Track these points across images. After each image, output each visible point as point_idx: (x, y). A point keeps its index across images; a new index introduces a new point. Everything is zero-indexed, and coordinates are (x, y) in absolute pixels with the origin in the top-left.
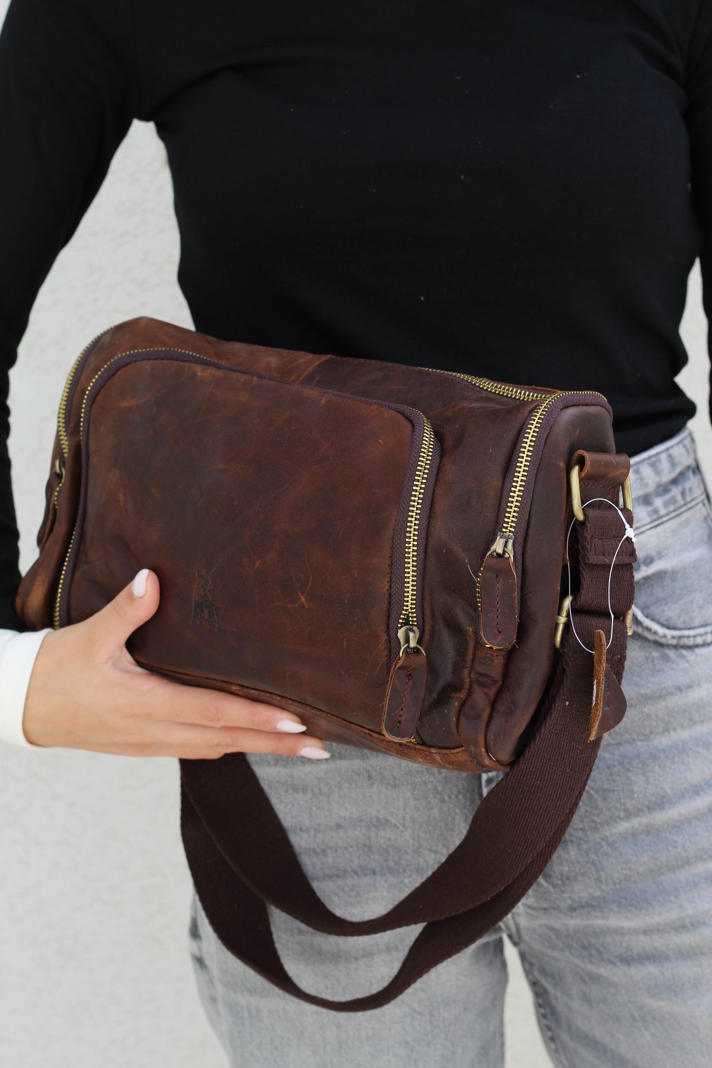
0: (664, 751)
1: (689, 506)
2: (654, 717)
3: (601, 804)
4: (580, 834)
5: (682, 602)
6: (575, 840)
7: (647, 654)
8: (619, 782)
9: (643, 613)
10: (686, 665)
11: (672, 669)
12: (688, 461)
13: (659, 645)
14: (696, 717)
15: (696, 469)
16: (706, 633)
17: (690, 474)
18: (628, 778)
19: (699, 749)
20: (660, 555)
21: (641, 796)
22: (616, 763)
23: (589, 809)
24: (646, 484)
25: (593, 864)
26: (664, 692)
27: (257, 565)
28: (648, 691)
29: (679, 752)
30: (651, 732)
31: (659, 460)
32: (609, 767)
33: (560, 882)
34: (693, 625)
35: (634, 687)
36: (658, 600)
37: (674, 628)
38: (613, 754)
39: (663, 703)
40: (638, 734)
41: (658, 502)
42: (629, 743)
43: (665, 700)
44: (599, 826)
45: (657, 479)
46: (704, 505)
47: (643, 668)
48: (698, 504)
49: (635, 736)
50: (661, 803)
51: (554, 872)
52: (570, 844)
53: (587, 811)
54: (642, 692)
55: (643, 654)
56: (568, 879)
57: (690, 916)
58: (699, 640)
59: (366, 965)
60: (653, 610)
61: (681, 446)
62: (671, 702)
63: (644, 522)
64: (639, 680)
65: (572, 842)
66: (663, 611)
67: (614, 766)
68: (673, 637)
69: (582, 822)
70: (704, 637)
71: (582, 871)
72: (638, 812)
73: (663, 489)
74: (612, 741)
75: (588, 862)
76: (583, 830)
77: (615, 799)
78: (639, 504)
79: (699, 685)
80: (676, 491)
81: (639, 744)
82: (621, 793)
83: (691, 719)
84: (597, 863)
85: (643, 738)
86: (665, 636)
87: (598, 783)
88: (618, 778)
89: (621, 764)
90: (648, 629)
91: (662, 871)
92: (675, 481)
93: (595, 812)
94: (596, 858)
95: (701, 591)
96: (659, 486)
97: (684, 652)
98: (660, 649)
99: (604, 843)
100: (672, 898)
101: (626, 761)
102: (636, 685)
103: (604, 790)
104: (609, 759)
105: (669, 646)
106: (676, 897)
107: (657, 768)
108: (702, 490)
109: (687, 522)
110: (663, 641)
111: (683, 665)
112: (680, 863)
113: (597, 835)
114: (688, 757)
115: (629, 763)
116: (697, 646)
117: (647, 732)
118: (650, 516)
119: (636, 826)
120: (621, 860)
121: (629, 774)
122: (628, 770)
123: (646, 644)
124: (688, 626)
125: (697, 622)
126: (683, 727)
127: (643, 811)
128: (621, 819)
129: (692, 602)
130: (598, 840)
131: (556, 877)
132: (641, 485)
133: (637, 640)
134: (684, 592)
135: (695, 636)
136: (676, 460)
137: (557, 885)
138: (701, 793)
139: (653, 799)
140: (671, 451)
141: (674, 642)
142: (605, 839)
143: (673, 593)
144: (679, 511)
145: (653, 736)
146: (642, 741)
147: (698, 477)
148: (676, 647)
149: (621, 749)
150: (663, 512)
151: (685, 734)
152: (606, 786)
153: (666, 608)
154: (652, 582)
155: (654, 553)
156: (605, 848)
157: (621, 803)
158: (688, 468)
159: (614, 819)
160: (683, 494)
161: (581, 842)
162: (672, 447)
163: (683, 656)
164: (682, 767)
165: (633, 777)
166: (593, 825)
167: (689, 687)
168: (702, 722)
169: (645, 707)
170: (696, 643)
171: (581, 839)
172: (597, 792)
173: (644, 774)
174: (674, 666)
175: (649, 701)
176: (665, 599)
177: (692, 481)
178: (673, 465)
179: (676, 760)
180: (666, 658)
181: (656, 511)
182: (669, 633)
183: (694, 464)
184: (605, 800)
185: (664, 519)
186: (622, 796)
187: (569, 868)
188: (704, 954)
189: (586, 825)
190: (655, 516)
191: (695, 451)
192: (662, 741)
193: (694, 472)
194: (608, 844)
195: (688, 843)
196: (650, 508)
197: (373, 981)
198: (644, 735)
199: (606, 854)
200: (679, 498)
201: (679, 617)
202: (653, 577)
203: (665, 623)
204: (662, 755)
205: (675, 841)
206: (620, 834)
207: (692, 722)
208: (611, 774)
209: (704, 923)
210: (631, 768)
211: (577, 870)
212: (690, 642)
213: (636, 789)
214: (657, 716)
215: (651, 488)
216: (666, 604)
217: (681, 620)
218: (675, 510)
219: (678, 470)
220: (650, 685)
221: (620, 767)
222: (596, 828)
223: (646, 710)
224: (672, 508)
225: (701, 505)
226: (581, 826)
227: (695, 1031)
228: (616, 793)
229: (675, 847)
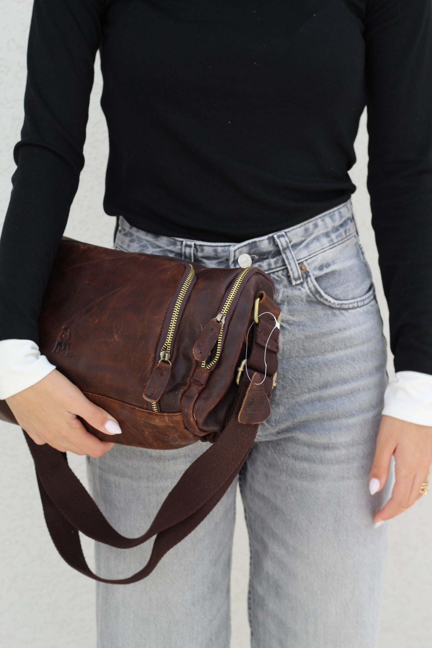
0: (331, 361)
1: (348, 238)
2: (327, 344)
3: (297, 385)
4: (286, 400)
5: (343, 287)
6: (283, 403)
7: (325, 312)
8: (307, 375)
9: (324, 291)
10: (344, 318)
11: (337, 320)
12: (349, 215)
13: (331, 308)
14: (348, 344)
15: (352, 219)
16: (354, 302)
17: (349, 221)
18: (311, 373)
19: (349, 361)
20: (334, 262)
21: (316, 382)
22: (306, 366)
23: (291, 388)
24: (328, 227)
25: (291, 415)
26: (333, 331)
27: (96, 322)
28: (325, 331)
29: (338, 362)
30: (325, 351)
31: (334, 215)
32: (303, 368)
33: (274, 424)
34: (348, 298)
35: (318, 329)
36: (332, 285)
37: (339, 300)
38: (305, 361)
39: (332, 337)
40: (318, 352)
41: (333, 236)
42: (314, 356)
43: (333, 335)
44: (295, 396)
45: (333, 224)
46: (355, 237)
47: (323, 319)
48: (352, 237)
49: (317, 353)
50: (325, 386)
51: (272, 419)
52: (281, 405)
53: (290, 389)
54: (322, 331)
55: (323, 312)
56: (279, 423)
57: (332, 444)
58: (351, 306)
59: (174, 464)
60: (329, 290)
61: (345, 207)
62: (336, 336)
63: (326, 246)
64: (320, 325)
65: (282, 404)
66: (334, 291)
67: (305, 367)
68: (338, 304)
69: (287, 394)
70: (353, 304)
71: (286, 418)
72: (314, 390)
73: (336, 229)
74: (305, 355)
75: (289, 414)
76: (287, 398)
77: (304, 383)
78: (324, 237)
79: (350, 328)
80: (342, 230)
81: (319, 356)
82: (307, 381)
83: (345, 345)
84: (293, 414)
85: (321, 354)
86: (334, 304)
87: (297, 375)
88: (307, 373)
89: (309, 366)
90: (326, 300)
91: (325, 419)
92: (342, 225)
93: (294, 389)
94: (292, 412)
95: (353, 281)
96: (334, 228)
97: (343, 311)
98: (332, 310)
99: (297, 405)
100: (327, 433)
101: (311, 365)
102: (319, 328)
103: (299, 379)
104: (303, 364)
105: (336, 308)
106: (329, 433)
107: (326, 369)
108: (354, 230)
109: (347, 246)
110: (333, 306)
111: (343, 318)
112: (334, 417)
113: (294, 401)
114: (343, 364)
115: (312, 366)
116: (350, 309)
117: (323, 351)
118: (329, 243)
119: (313, 397)
120: (305, 413)
121: (312, 372)
122: (312, 370)
123: (325, 307)
124: (346, 298)
125: (350, 297)
126: (341, 349)
127: (317, 389)
128: (306, 393)
129: (348, 287)
130: (294, 403)
131: (273, 422)
132: (325, 227)
133: (320, 305)
134: (345, 281)
135: (349, 304)
136: (343, 215)
137: (273, 426)
138: (348, 383)
139: (322, 383)
140: (340, 210)
141: (339, 306)
142: (297, 403)
143: (339, 282)
144: (343, 241)
145: (326, 353)
146: (320, 355)
147: (353, 223)
148: (339, 309)
149: (310, 359)
150: (335, 241)
151: (342, 353)
152: (300, 377)
153: (335, 289)
154: (329, 276)
155: (331, 262)
156: (297, 407)
157: (306, 385)
158: (348, 218)
159: (303, 393)
160: (345, 232)
161: (286, 404)
162: (341, 208)
163: (342, 314)
164: (339, 369)
165: (314, 373)
166: (292, 396)
167: (345, 329)
168: (351, 347)
169: (322, 338)
170: (349, 307)
171: (286, 402)
172: (295, 379)
173: (319, 372)
174: (338, 318)
175: (325, 336)
176: (335, 284)
177: (350, 225)
178: (341, 217)
179: (336, 366)
180: (334, 315)
181: (332, 240)
182: (337, 302)
183: (351, 216)
184: (299, 383)
185: (336, 244)
186: (307, 382)
187: (279, 417)
188: (332, 463)
189: (289, 396)
190: (332, 243)
191: (352, 209)
192: (330, 356)
193: (351, 221)
194: (299, 405)
195: (339, 407)
196: (329, 239)
197: (177, 472)
198: (322, 352)
199: (298, 410)
200: (343, 234)
201: (342, 294)
202: (330, 274)
203: (335, 297)
204: (329, 363)
205: (333, 406)
206: (305, 400)
207: (346, 347)
208: (303, 371)
209: (338, 448)
210: (313, 369)
211: (283, 418)
212: (346, 307)
213: (314, 379)
214: (328, 343)
215: (330, 229)
216: (335, 287)
217: (343, 296)
218: (341, 240)
219: (344, 219)
220: (326, 328)
221: (308, 368)
222: (294, 397)
223: (323, 340)
224: (340, 239)
225: (354, 237)
226: (287, 396)
227: (317, 500)
228: (305, 380)
229: (332, 409)
